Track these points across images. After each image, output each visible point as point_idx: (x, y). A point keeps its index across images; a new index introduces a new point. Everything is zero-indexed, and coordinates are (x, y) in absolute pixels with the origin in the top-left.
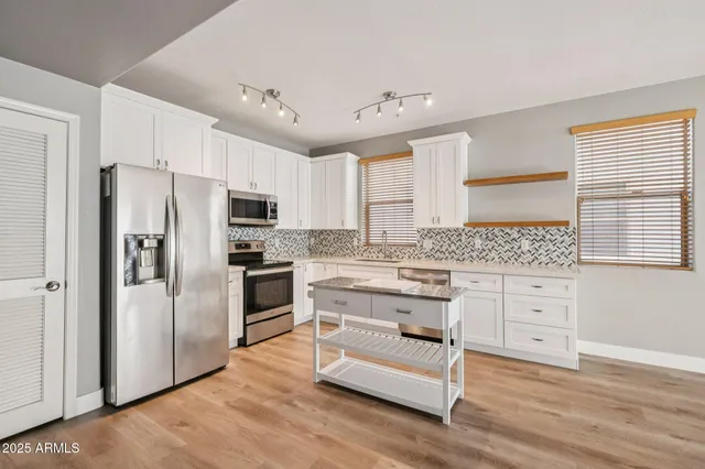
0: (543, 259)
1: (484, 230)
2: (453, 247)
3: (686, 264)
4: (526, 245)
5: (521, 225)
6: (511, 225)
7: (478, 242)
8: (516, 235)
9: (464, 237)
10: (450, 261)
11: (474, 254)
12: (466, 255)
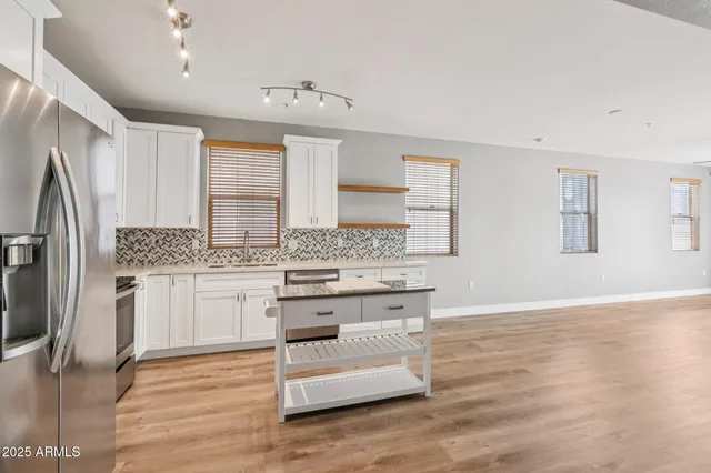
0: (387, 253)
1: (345, 230)
2: (318, 247)
3: (452, 253)
4: (376, 243)
5: (374, 226)
6: (366, 226)
7: (340, 242)
8: (369, 235)
9: (328, 237)
10: (315, 260)
11: (337, 253)
12: (330, 254)
